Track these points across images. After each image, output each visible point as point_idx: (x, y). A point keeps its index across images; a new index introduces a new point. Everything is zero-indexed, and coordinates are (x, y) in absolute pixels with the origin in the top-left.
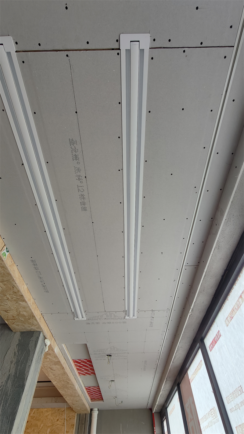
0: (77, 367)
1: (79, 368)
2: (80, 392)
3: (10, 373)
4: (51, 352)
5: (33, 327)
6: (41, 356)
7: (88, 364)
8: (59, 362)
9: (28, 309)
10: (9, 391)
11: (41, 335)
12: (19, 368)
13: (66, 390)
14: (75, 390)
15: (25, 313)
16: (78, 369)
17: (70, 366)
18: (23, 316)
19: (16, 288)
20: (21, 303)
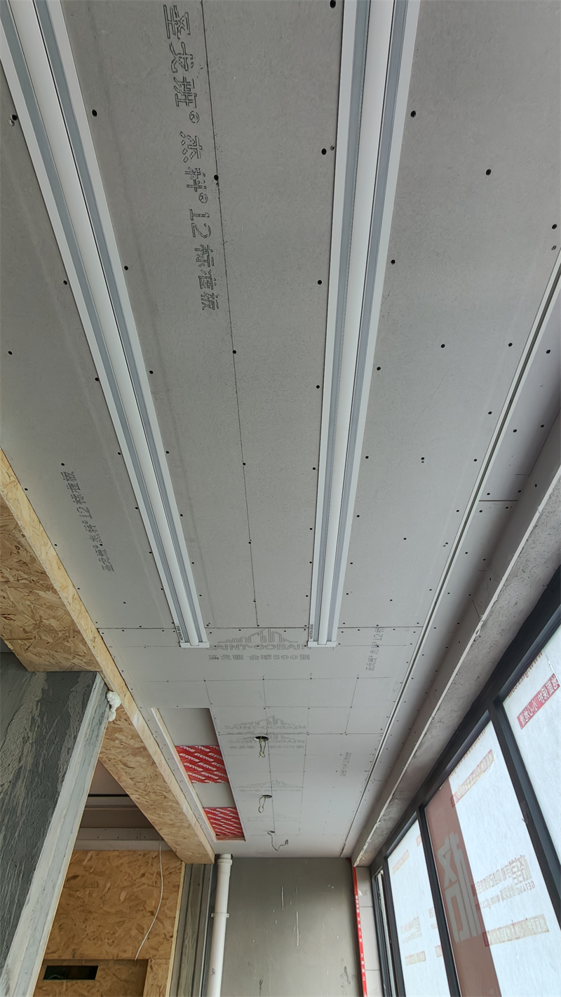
0: (185, 764)
1: (190, 766)
2: (193, 821)
3: (21, 763)
4: (122, 724)
5: (76, 661)
6: (99, 729)
7: (211, 757)
8: (145, 748)
9: (60, 613)
10: (20, 805)
11: (97, 680)
12: (44, 755)
13: (161, 813)
14: (182, 813)
15: (54, 623)
16: (187, 769)
17: (169, 759)
18: (51, 630)
19: (26, 550)
20: (41, 593)
